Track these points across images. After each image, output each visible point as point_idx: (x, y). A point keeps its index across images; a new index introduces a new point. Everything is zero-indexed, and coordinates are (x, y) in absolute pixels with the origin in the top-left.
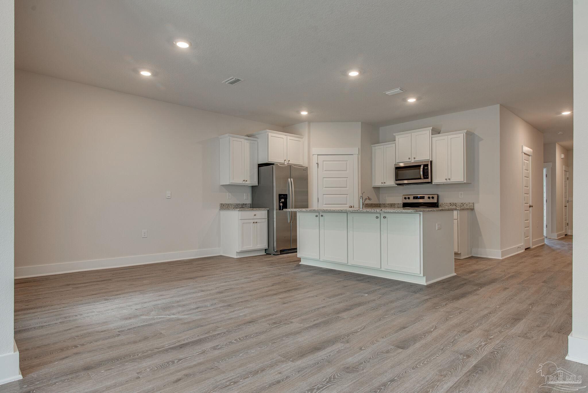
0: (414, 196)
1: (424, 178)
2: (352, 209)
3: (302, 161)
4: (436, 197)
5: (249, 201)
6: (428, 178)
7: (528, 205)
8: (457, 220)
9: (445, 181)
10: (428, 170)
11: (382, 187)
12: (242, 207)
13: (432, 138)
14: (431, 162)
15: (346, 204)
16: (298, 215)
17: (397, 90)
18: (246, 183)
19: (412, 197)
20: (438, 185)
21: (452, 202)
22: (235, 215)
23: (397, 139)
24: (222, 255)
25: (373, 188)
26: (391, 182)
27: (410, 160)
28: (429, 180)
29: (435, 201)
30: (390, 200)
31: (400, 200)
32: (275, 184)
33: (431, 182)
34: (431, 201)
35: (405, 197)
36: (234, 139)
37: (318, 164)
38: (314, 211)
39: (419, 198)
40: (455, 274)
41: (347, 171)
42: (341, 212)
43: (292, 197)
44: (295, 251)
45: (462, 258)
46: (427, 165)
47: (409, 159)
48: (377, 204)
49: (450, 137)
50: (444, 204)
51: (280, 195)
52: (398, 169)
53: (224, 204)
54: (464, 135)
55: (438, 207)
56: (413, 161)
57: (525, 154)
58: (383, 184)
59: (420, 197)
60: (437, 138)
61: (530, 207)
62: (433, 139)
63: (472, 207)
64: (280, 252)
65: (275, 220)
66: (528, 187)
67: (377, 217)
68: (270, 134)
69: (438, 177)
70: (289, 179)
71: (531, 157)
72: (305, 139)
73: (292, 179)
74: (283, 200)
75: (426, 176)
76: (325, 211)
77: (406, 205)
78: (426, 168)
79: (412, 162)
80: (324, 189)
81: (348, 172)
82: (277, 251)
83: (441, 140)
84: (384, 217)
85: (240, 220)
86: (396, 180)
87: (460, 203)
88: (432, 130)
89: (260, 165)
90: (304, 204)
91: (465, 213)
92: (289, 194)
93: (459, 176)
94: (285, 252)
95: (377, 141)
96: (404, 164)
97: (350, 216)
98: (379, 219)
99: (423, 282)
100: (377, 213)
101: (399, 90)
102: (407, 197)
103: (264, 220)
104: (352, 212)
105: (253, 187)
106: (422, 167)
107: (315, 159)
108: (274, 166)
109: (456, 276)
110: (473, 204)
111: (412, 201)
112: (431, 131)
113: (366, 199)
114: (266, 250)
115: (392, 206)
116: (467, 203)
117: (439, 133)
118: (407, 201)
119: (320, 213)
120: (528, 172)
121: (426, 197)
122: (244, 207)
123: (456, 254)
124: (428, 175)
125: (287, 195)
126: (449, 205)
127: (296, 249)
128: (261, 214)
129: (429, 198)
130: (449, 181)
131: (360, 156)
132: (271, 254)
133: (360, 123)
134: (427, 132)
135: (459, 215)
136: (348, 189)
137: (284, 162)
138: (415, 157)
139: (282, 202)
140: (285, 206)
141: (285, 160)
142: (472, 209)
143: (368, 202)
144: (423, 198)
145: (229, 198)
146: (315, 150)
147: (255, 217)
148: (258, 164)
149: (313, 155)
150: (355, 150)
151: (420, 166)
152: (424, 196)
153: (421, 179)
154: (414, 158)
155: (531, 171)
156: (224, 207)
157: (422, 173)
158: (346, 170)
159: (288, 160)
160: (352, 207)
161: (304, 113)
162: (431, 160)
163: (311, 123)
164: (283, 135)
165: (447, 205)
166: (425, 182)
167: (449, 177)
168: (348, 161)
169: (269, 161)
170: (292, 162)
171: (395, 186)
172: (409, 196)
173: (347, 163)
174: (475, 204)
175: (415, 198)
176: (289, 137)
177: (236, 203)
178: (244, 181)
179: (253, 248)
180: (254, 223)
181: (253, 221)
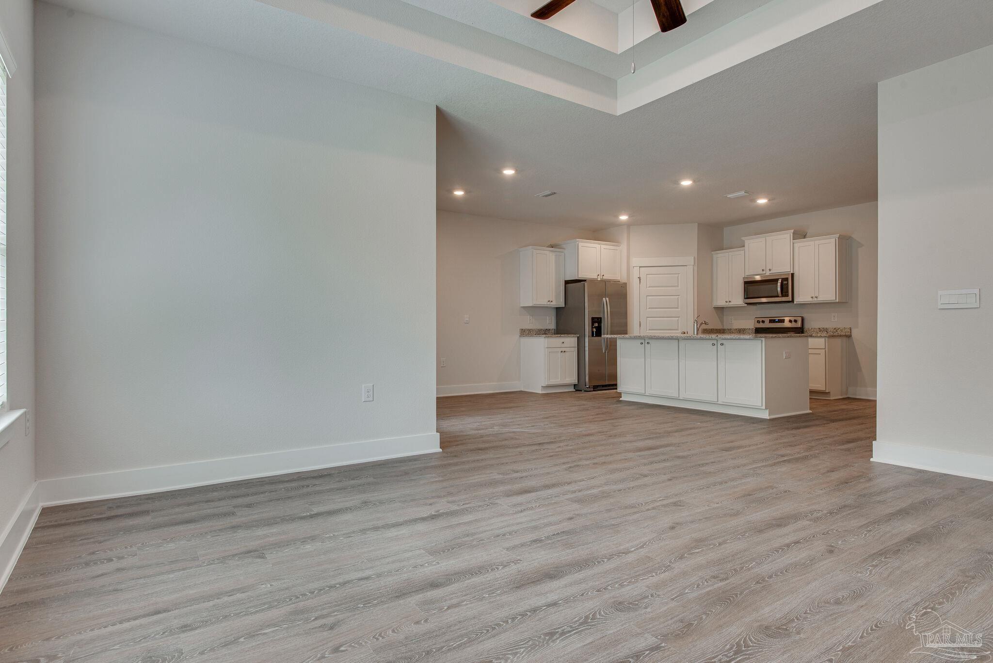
0: (771, 319)
1: (783, 296)
2: (685, 335)
3: (619, 275)
4: (799, 320)
5: (552, 326)
6: (788, 296)
8: (824, 350)
9: (811, 299)
10: (788, 286)
11: (727, 307)
12: (545, 332)
13: (793, 244)
14: (793, 275)
15: (677, 330)
16: (619, 342)
17: (742, 193)
18: (552, 303)
19: (767, 321)
20: (803, 305)
21: (821, 327)
22: (541, 342)
23: (746, 245)
24: (522, 390)
25: (714, 308)
26: (738, 299)
27: (764, 272)
28: (789, 298)
29: (799, 325)
30: (737, 324)
31: (751, 324)
32: (586, 305)
33: (793, 301)
34: (793, 325)
35: (758, 321)
36: (538, 251)
37: (640, 278)
38: (636, 338)
39: (777, 322)
40: (811, 411)
42: (671, 338)
43: (608, 321)
44: (614, 387)
45: (832, 399)
46: (787, 279)
47: (763, 270)
48: (719, 329)
49: (817, 242)
50: (811, 328)
51: (593, 319)
52: (749, 284)
53: (524, 329)
54: (836, 240)
55: (802, 332)
56: (767, 274)
58: (727, 304)
59: (778, 320)
60: (800, 244)
62: (796, 245)
63: (849, 333)
64: (594, 388)
65: (587, 349)
67: (713, 345)
68: (581, 244)
69: (802, 295)
70: (604, 299)
72: (624, 247)
73: (607, 299)
74: (596, 325)
75: (784, 292)
76: (652, 338)
77: (758, 331)
78: (785, 282)
80: (648, 310)
81: (679, 288)
82: (589, 386)
83: (806, 247)
84: (722, 344)
85: (545, 348)
86: (745, 298)
87: (832, 328)
88: (794, 233)
89: (567, 282)
90: (622, 329)
91: (838, 341)
92: (604, 317)
93: (828, 293)
94: (599, 389)
95: (720, 247)
96: (761, 277)
97: (682, 343)
98: (716, 346)
99: (765, 415)
100: (712, 339)
101: (744, 193)
102: (761, 320)
103: (573, 349)
104: (685, 339)
105: (558, 310)
106: (780, 281)
107: (635, 273)
108: (586, 284)
109: (810, 413)
111: (767, 325)
112: (792, 234)
113: (702, 323)
114: (575, 385)
115: (741, 331)
116: (842, 328)
117: (805, 237)
118: (761, 325)
119: (645, 340)
121: (787, 319)
122: (547, 332)
124: (788, 292)
125: (601, 318)
126: (818, 330)
127: (616, 385)
128: (570, 341)
129: (790, 321)
130: (816, 299)
131: (696, 268)
132: (581, 391)
133: (697, 224)
134: (788, 235)
135: (827, 344)
136: (680, 310)
137: (598, 277)
138: (771, 268)
139: (595, 327)
140: (598, 333)
141: (598, 275)
142: (849, 336)
143: (704, 327)
144: (782, 321)
145: (530, 323)
146: (636, 261)
147: (563, 345)
148: (565, 281)
149: (633, 267)
150: (690, 260)
151: (777, 280)
152: (784, 319)
153: (778, 296)
154: (770, 270)
156: (525, 333)
157: (779, 289)
158: (677, 285)
159: (603, 275)
160: (685, 333)
161: (624, 218)
162: (792, 272)
163: (631, 227)
164: (597, 244)
165: (815, 330)
166: (783, 300)
167: (817, 295)
168: (680, 275)
169: (580, 276)
170: (607, 277)
171: (745, 307)
172: (763, 319)
173: (678, 276)
174: (852, 330)
175: (772, 321)
176: (603, 246)
177: (538, 328)
178: (549, 301)
179: (561, 383)
180: (562, 352)
181: (561, 350)
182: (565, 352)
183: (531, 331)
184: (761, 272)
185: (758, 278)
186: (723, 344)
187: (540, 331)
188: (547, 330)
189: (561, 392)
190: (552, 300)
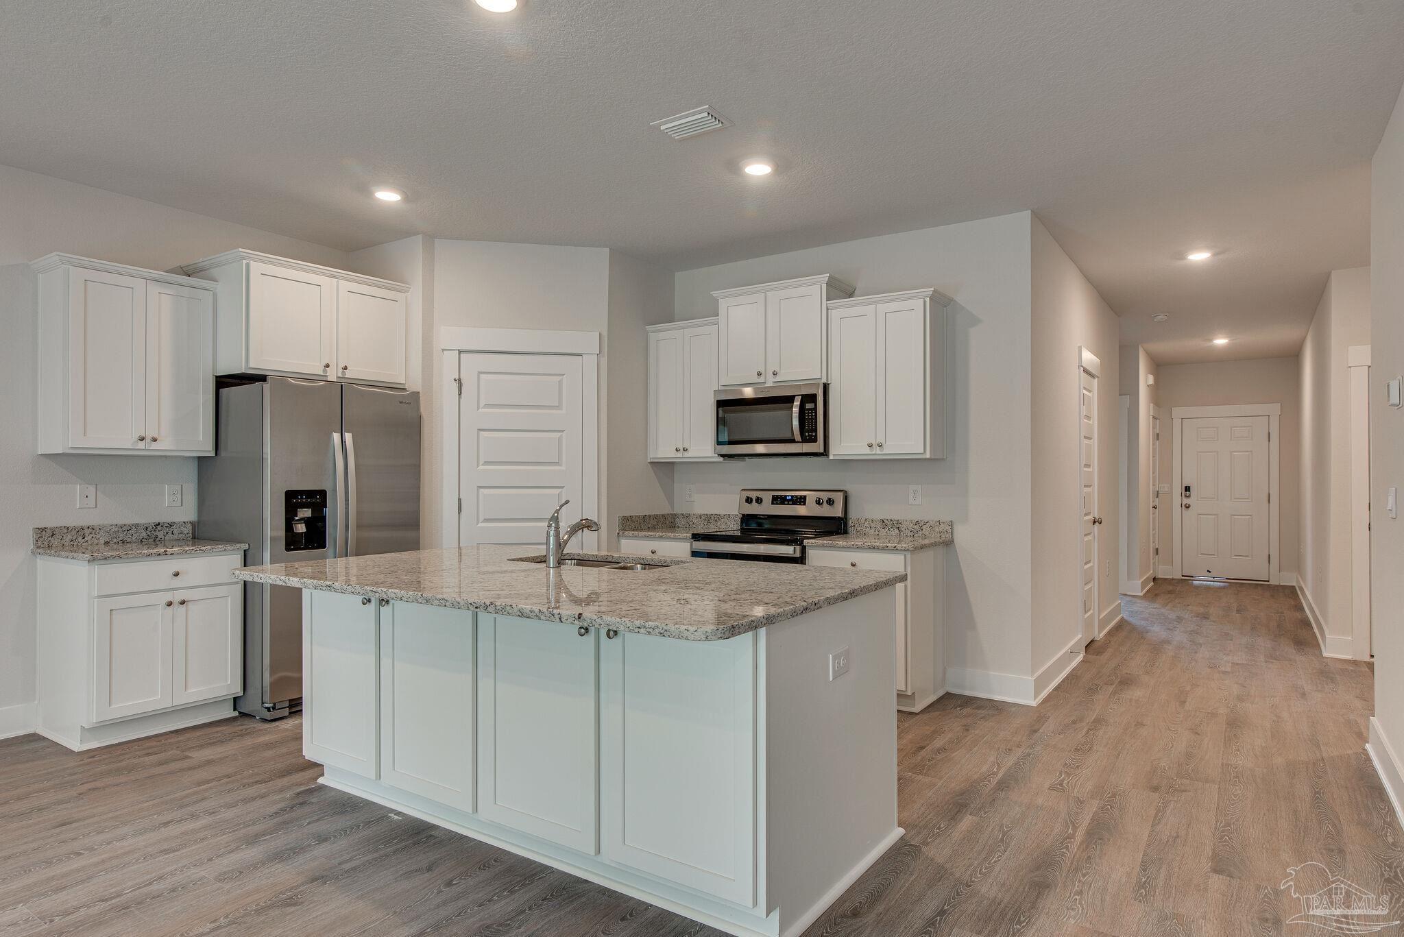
0: (775, 493)
1: (804, 440)
3: (396, 370)
4: (839, 499)
5: (185, 513)
6: (815, 440)
7: (1090, 517)
9: (868, 450)
10: (816, 415)
11: (679, 463)
13: (828, 309)
14: (826, 387)
19: (767, 497)
20: (846, 463)
21: (887, 515)
23: (722, 310)
24: (38, 732)
25: (651, 463)
26: (703, 446)
27: (762, 379)
28: (818, 447)
29: (837, 511)
30: (703, 503)
31: (732, 506)
32: (267, 452)
33: (826, 453)
34: (825, 511)
35: (748, 497)
36: (91, 275)
37: (459, 381)
39: (789, 502)
40: (901, 832)
41: (561, 409)
43: (347, 500)
45: (917, 709)
46: (812, 398)
47: (759, 374)
49: (883, 308)
50: (863, 521)
51: (290, 495)
52: (728, 406)
53: (53, 528)
54: (925, 302)
56: (769, 384)
57: (1086, 371)
58: (679, 455)
59: (792, 496)
60: (843, 310)
61: (1094, 522)
62: (833, 313)
63: (949, 536)
64: (291, 707)
66: (1090, 465)
68: (254, 265)
69: (847, 440)
70: (336, 437)
71: (1096, 380)
72: (415, 294)
73: (348, 437)
74: (306, 513)
75: (808, 429)
78: (809, 406)
79: (771, 385)
80: (481, 467)
81: (563, 411)
82: (275, 704)
83: (854, 317)
85: (96, 600)
86: (719, 443)
87: (911, 522)
88: (828, 285)
89: (223, 382)
91: (929, 554)
92: (335, 490)
93: (909, 437)
95: (666, 316)
96: (756, 390)
101: (706, 114)
102: (754, 495)
103: (222, 590)
105: (202, 463)
106: (797, 403)
107: (447, 368)
108: (266, 386)
110: (951, 524)
111: (768, 509)
112: (824, 286)
114: (235, 699)
115: (710, 521)
116: (932, 524)
117: (851, 295)
118: (755, 510)
120: (1091, 422)
121: (811, 498)
122: (160, 535)
123: (900, 696)
124: (815, 430)
125: (323, 493)
126: (879, 525)
129: (818, 502)
130: (878, 450)
132: (254, 716)
133: (607, 249)
134: (813, 290)
135: (909, 568)
136: (563, 468)
137: (325, 371)
138: (777, 370)
139: (307, 521)
140: (316, 534)
141: (327, 366)
142: (949, 543)
144: (801, 501)
145: (84, 506)
146: (450, 335)
147: (177, 582)
148: (216, 377)
149: (443, 350)
150: (589, 340)
151: (789, 399)
152: (805, 497)
153: (792, 441)
154: (775, 374)
155: (1096, 422)
156: (58, 540)
157: (796, 422)
158: (558, 407)
159: (343, 365)
161: (388, 197)
162: (824, 380)
163: (436, 240)
164: (324, 274)
165: (872, 525)
166: (804, 451)
167: (881, 440)
168: (565, 376)
169: (252, 365)
170: (359, 371)
171: (720, 462)
172: (759, 494)
173: (560, 383)
174: (954, 526)
175: (779, 500)
176: (345, 285)
177: (121, 522)
178: (142, 439)
179: (167, 704)
180: (170, 604)
181: (168, 597)
182: (183, 603)
183: (87, 532)
184: (755, 379)
185: (748, 393)
186: (616, 633)
187: (128, 531)
188: (159, 528)
189: (172, 732)
190: (156, 436)
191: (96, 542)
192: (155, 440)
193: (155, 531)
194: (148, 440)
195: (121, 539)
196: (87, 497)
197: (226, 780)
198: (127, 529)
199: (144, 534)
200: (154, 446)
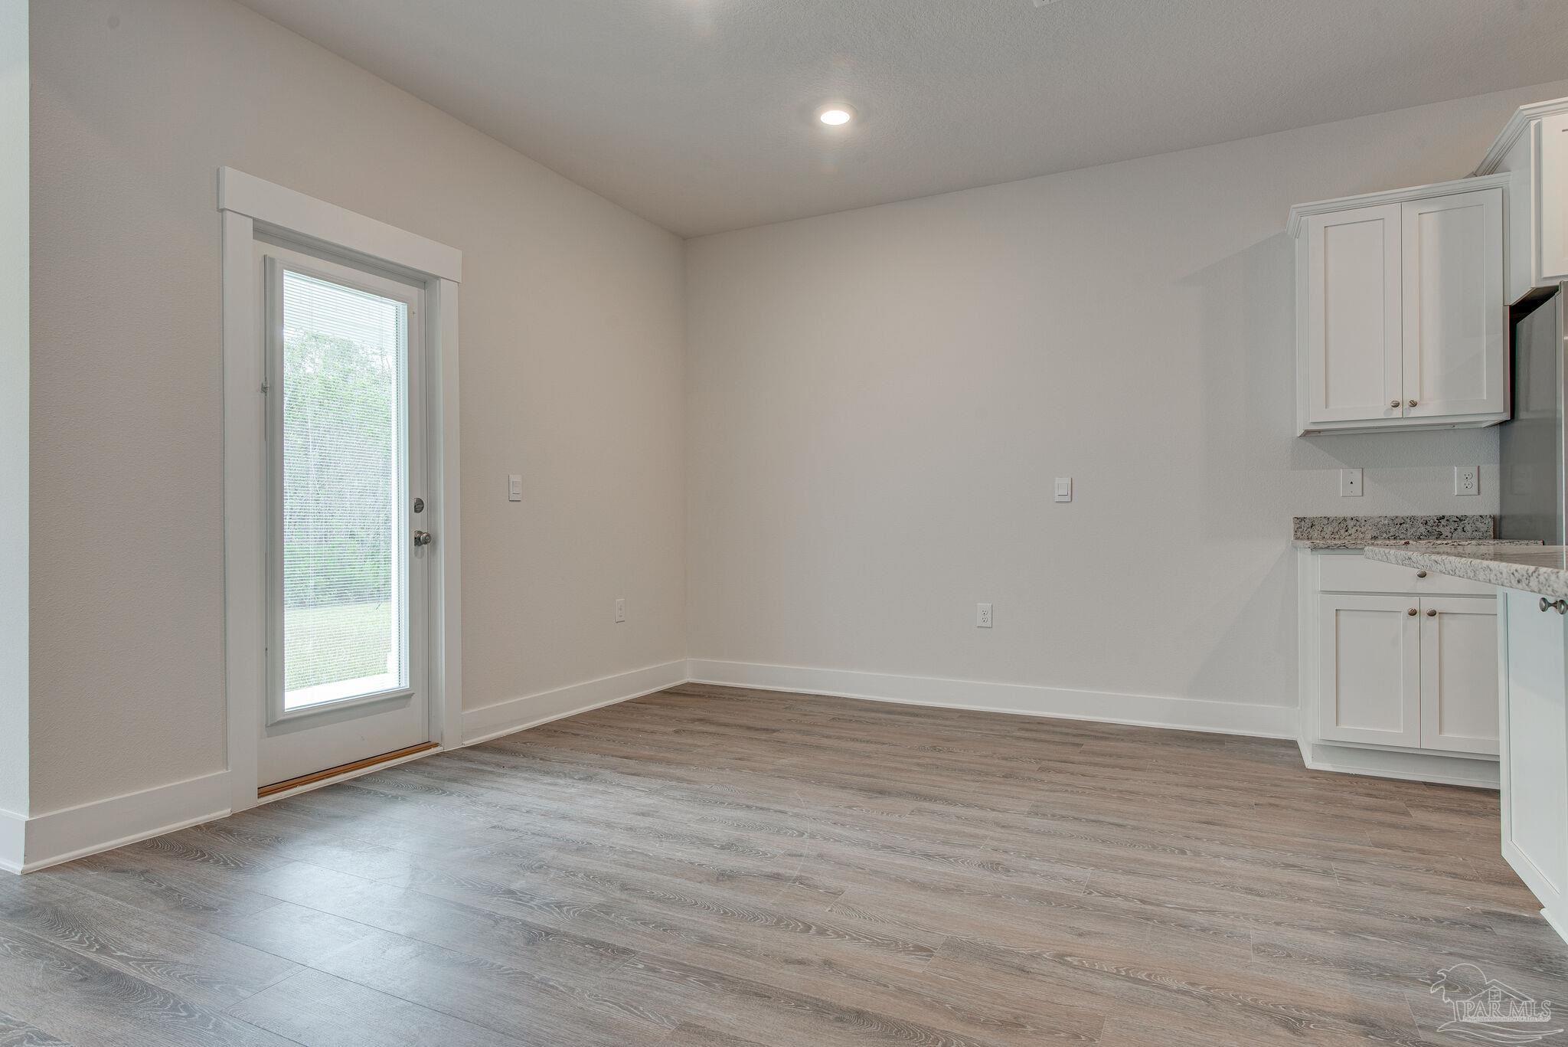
5: (1484, 504)
53: (1313, 519)
145: (1347, 494)
147: (1423, 586)
148: (1509, 307)
156: (1320, 533)
177: (1392, 514)
178: (1396, 405)
179: (1411, 742)
180: (1413, 613)
181: (1413, 602)
182: (1432, 614)
183: (1351, 524)
187: (1401, 524)
188: (1443, 522)
189: (1425, 783)
190: (1416, 399)
191: (1362, 536)
192: (1414, 404)
193: (1438, 526)
194: (1407, 405)
195: (1392, 534)
196: (1352, 483)
197: (1416, 855)
198: (1400, 522)
199: (1422, 529)
200: (1415, 412)
